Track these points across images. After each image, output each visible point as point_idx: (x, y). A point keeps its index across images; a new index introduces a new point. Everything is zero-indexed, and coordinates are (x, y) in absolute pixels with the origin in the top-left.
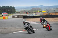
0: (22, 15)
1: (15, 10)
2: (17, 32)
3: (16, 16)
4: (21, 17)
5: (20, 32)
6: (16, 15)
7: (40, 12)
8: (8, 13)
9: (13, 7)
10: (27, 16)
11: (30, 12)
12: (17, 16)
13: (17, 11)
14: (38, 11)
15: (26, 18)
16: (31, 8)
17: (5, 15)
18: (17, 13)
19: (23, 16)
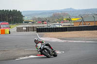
0: (34, 25)
1: (22, 16)
2: (26, 57)
3: (24, 28)
4: (33, 29)
5: (32, 56)
6: (24, 26)
7: (68, 19)
8: (10, 22)
9: (19, 11)
10: (43, 29)
11: (49, 21)
12: (26, 27)
13: (25, 19)
14: (65, 19)
15: (42, 32)
16: (52, 13)
17: (4, 26)
18: (25, 22)
19: (37, 29)
